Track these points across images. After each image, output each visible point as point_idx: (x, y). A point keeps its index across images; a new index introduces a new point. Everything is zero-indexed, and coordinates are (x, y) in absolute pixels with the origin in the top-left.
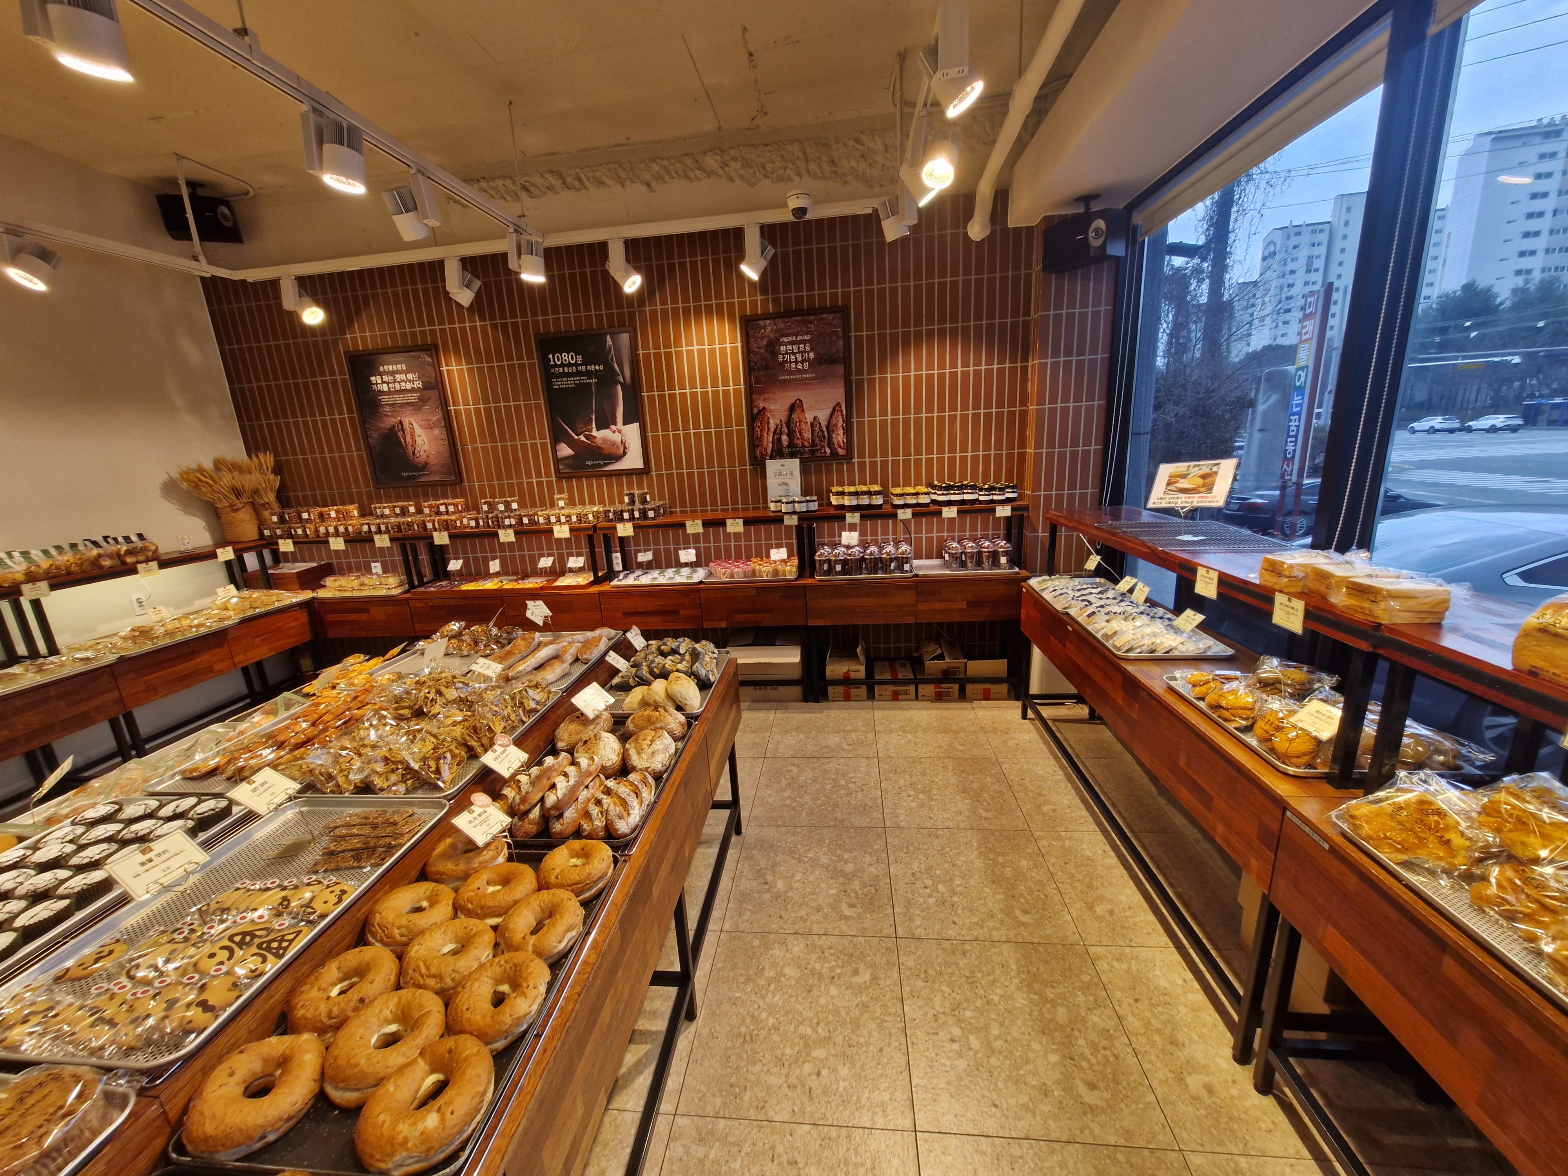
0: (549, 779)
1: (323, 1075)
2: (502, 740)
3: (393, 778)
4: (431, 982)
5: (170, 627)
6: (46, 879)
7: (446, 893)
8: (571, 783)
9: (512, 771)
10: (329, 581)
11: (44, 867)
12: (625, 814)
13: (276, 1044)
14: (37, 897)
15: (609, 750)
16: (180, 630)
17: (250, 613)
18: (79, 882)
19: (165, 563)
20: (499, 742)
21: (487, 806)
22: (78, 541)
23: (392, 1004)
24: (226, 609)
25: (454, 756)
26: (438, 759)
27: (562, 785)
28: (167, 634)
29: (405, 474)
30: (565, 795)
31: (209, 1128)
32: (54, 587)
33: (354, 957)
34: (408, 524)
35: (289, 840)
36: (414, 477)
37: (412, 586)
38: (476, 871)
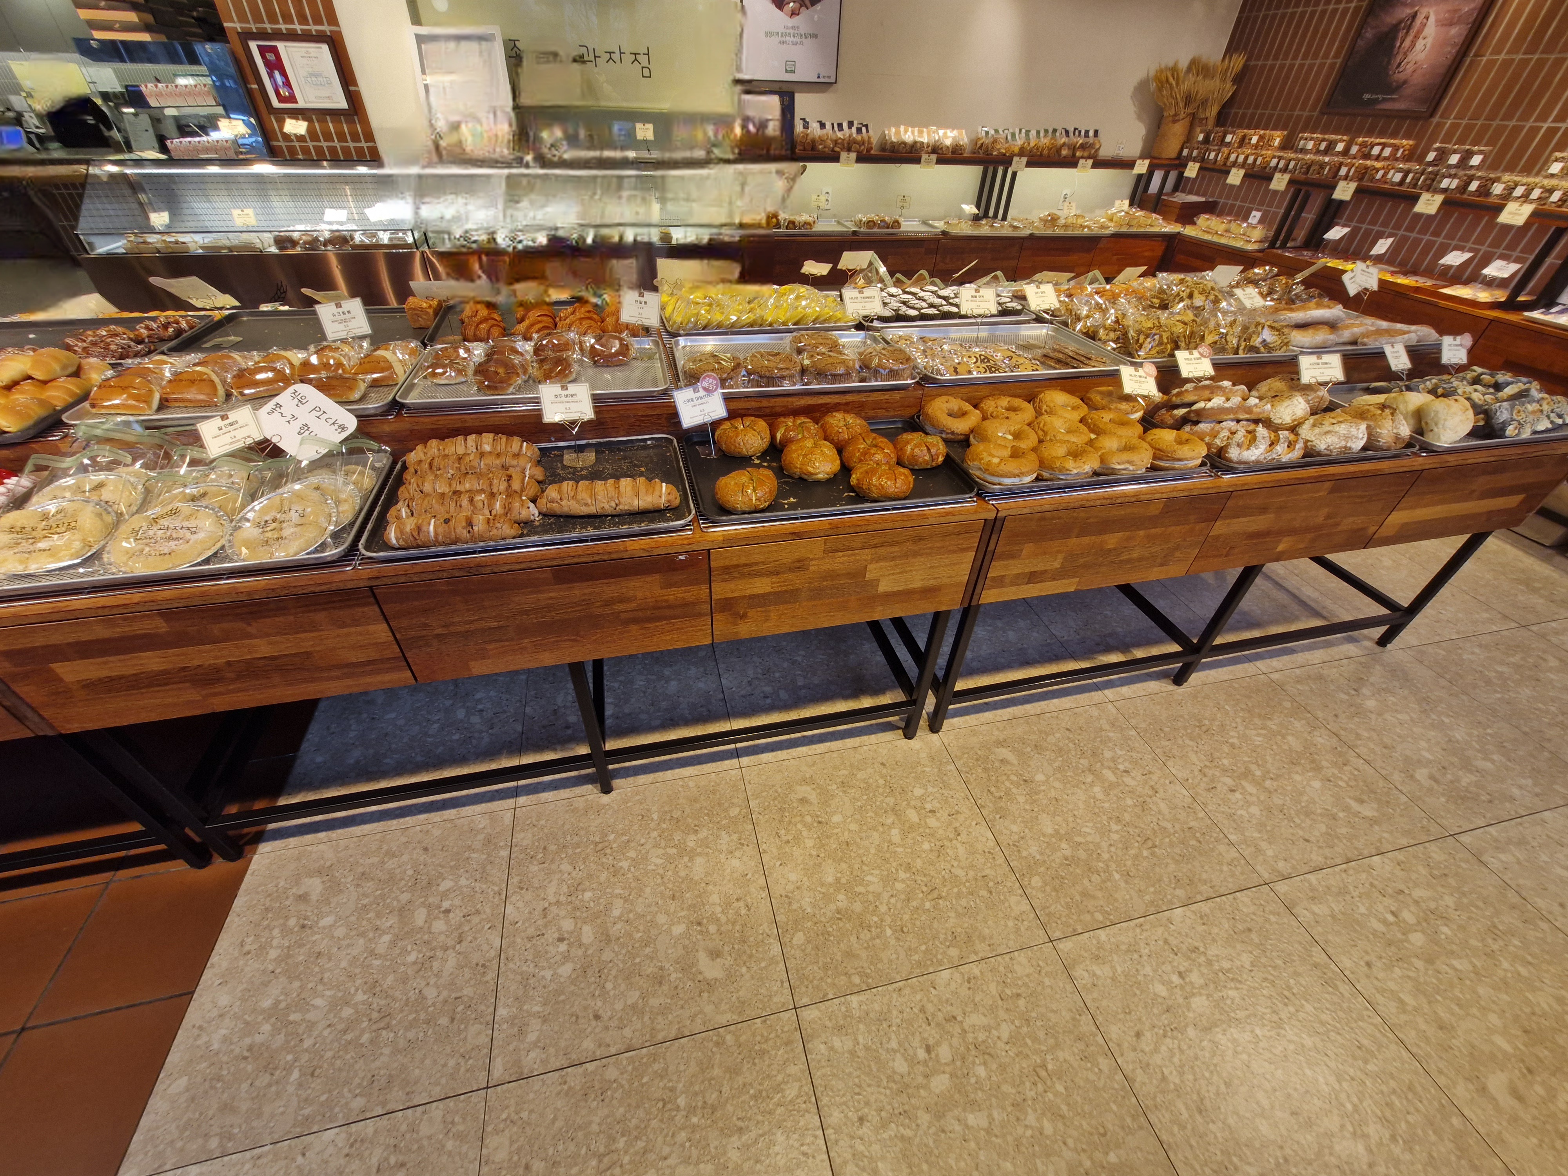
0: (1212, 393)
1: (972, 431)
2: (1204, 349)
3: (1112, 335)
4: (1040, 433)
5: (1070, 221)
6: (938, 301)
7: (1084, 410)
8: (1227, 405)
9: (1191, 375)
10: (1203, 220)
11: (939, 297)
12: (1245, 446)
13: (967, 407)
14: (931, 306)
15: (1289, 410)
16: (1074, 226)
17: (1125, 229)
18: (947, 308)
19: (1099, 164)
20: (1200, 350)
21: (1150, 376)
22: (1059, 129)
23: (1017, 427)
24: (1111, 220)
25: (1161, 343)
26: (1147, 336)
27: (1217, 401)
28: (1066, 226)
29: (1366, 96)
30: (1212, 409)
31: (930, 411)
32: (1029, 164)
33: (1018, 402)
34: (1322, 166)
35: (1032, 342)
36: (1375, 101)
37: (1272, 245)
38: (1110, 409)
